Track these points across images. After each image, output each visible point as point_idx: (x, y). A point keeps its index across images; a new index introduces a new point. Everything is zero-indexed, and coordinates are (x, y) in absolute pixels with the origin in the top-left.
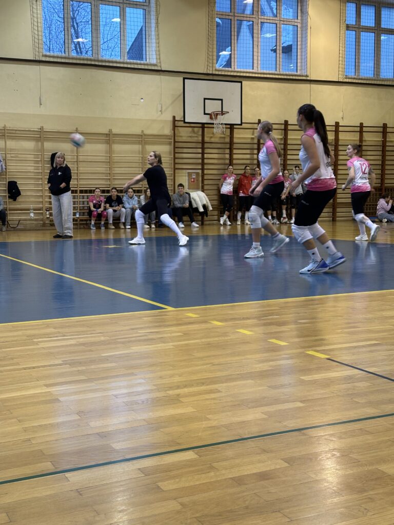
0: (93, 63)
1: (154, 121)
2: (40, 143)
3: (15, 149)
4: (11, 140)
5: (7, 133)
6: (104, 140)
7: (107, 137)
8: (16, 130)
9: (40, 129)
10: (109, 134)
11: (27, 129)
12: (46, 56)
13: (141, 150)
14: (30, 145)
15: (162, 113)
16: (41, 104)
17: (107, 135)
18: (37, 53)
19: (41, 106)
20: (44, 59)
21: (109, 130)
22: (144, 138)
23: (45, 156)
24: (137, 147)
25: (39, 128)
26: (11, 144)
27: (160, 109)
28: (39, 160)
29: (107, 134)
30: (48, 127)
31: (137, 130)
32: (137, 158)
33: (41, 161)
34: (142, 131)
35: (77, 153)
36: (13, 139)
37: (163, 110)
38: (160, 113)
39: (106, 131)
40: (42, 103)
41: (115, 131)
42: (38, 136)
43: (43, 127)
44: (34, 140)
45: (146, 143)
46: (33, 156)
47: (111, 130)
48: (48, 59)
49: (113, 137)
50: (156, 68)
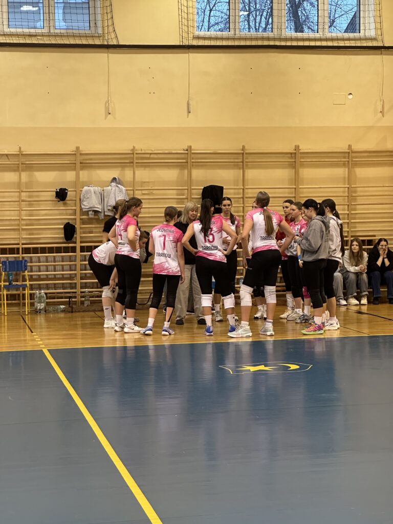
0: (272, 43)
1: (369, 128)
2: (186, 171)
3: (148, 182)
4: (143, 168)
5: (137, 158)
6: (287, 163)
7: (291, 158)
8: (151, 154)
9: (187, 150)
10: (295, 153)
11: (166, 152)
12: (198, 38)
13: (347, 176)
14: (171, 174)
15: (383, 116)
16: (189, 112)
17: (293, 155)
18: (185, 35)
19: (190, 114)
20: (195, 43)
21: (296, 146)
22: (352, 157)
23: (194, 191)
24: (341, 172)
25: (186, 148)
26: (142, 174)
27: (380, 109)
28: (184, 197)
29: (291, 153)
30: (199, 146)
31: (340, 145)
32: (342, 189)
33: (187, 198)
34: (350, 146)
35: (243, 186)
36: (145, 167)
37: (385, 110)
38: (381, 114)
39: (290, 148)
40: (191, 110)
41: (304, 148)
42: (184, 161)
43: (190, 147)
44: (177, 166)
45: (356, 164)
46: (175, 192)
47: (298, 146)
48: (201, 43)
49: (303, 158)
50: (375, 44)
